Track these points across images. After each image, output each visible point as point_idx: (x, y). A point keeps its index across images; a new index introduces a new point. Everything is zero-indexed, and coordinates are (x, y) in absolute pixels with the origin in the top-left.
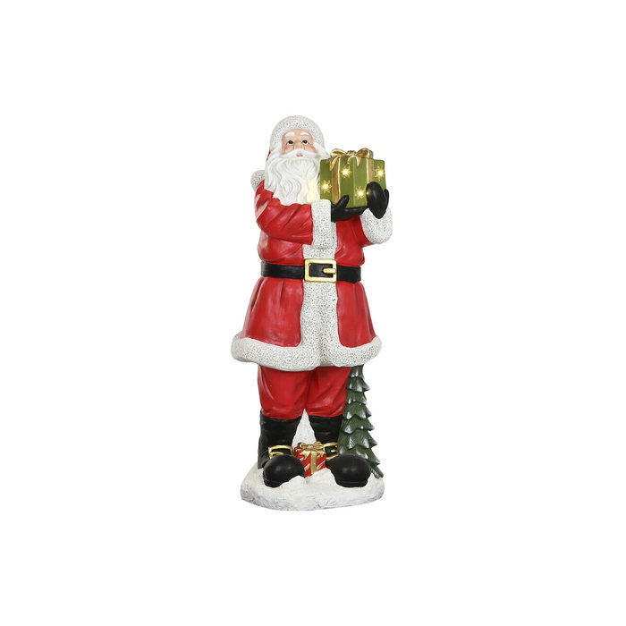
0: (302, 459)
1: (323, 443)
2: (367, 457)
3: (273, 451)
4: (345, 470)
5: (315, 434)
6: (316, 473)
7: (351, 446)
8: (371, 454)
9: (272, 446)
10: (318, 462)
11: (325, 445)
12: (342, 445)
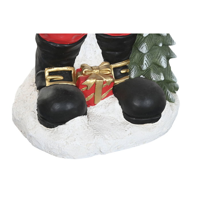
0: (84, 89)
1: (112, 62)
2: (162, 78)
3: (51, 74)
4: (136, 103)
5: (102, 53)
6: (101, 102)
7: (145, 67)
8: (168, 71)
9: (50, 67)
10: (104, 90)
11: (113, 66)
12: (135, 64)
